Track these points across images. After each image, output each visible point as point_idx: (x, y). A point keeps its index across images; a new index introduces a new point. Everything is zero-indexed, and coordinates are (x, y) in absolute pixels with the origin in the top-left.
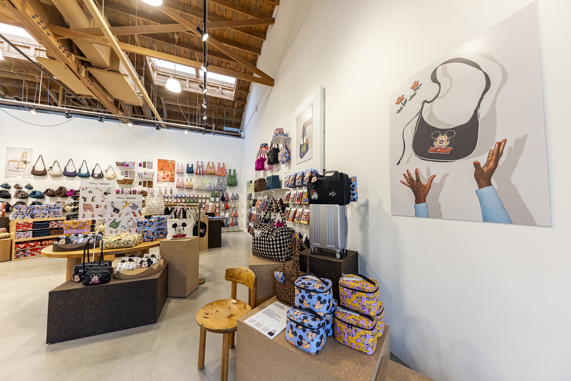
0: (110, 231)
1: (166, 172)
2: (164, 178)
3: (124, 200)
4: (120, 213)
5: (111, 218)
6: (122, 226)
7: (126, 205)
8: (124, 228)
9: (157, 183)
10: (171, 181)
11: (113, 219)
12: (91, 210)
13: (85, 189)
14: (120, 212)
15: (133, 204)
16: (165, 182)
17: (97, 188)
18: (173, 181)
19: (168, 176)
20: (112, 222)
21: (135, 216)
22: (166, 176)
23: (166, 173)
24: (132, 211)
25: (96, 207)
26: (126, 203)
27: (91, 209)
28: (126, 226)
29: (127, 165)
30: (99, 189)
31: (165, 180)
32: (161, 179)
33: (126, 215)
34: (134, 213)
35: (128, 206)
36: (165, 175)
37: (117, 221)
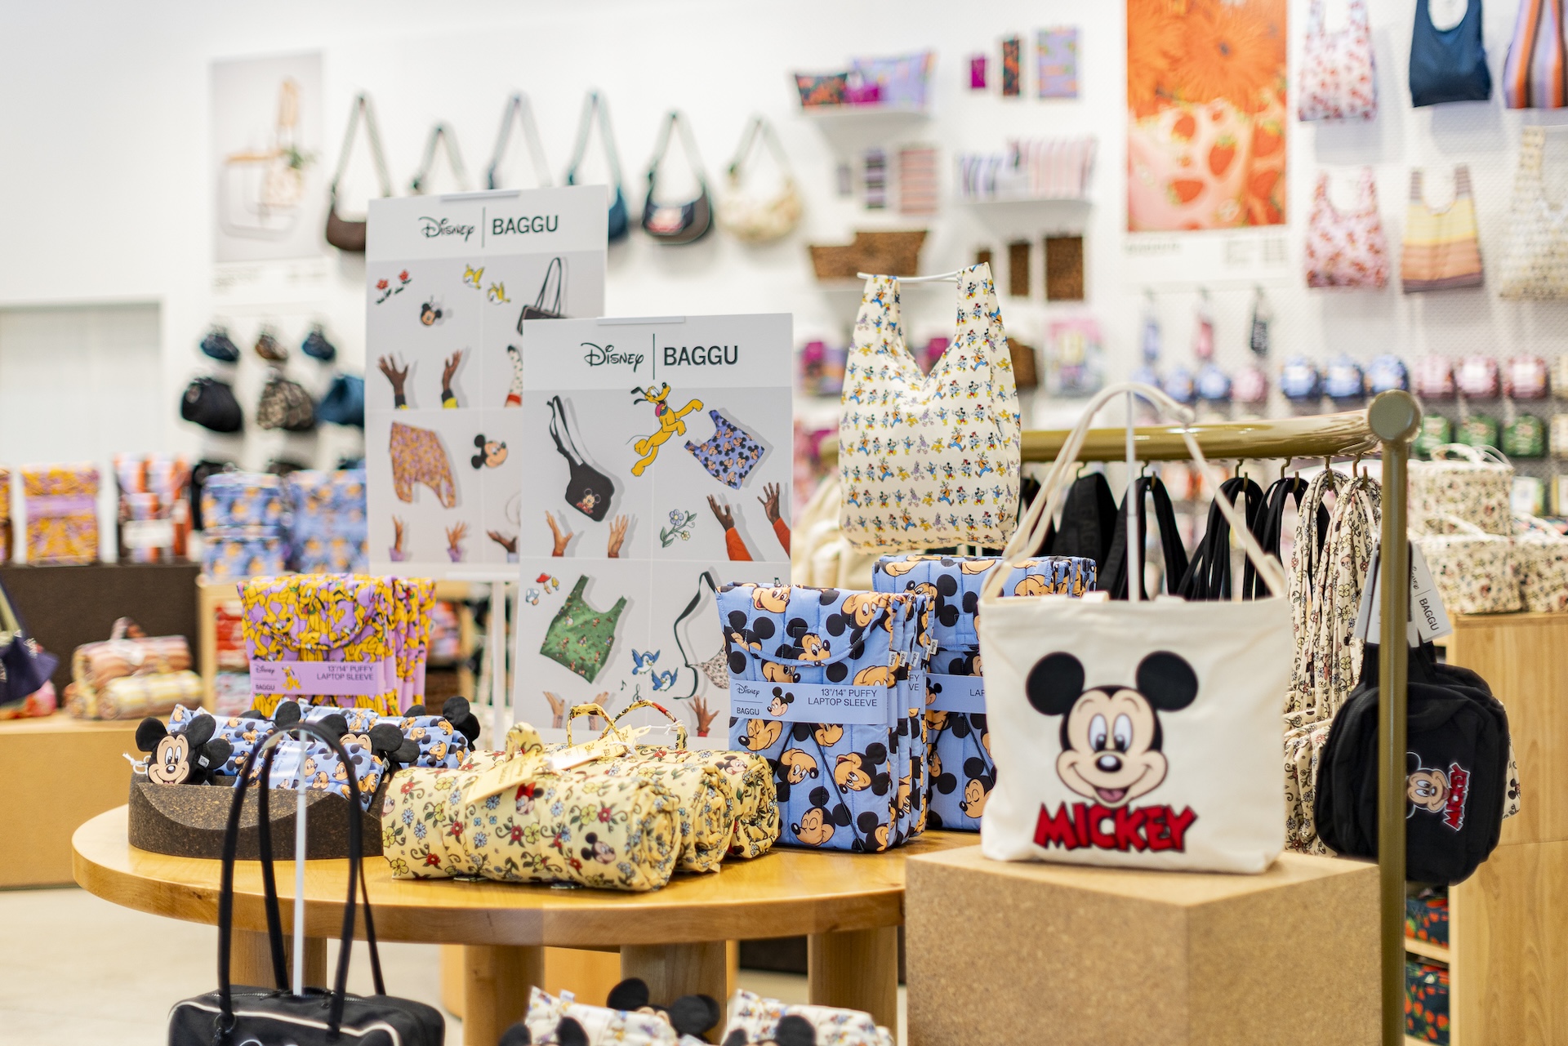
0: (550, 697)
1: (1202, 115)
2: (1188, 191)
3: (643, 378)
4: (620, 513)
5: (554, 567)
6: (638, 659)
7: (665, 432)
8: (657, 684)
9: (1131, 249)
10: (1250, 219)
11: (565, 573)
12: (444, 485)
13: (394, 283)
14: (620, 506)
15: (715, 416)
16: (1194, 227)
17: (473, 274)
18: (1276, 217)
19: (1220, 159)
20: (563, 613)
21: (737, 550)
22: (1200, 170)
23: (1208, 133)
24: (712, 501)
25: (478, 462)
26: (662, 408)
27: (439, 477)
28: (670, 660)
29: (873, 95)
30: (485, 282)
31: (1200, 209)
32: (1161, 203)
33: (665, 540)
34: (727, 522)
35: (677, 442)
36: (1199, 149)
37: (599, 600)
